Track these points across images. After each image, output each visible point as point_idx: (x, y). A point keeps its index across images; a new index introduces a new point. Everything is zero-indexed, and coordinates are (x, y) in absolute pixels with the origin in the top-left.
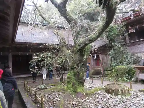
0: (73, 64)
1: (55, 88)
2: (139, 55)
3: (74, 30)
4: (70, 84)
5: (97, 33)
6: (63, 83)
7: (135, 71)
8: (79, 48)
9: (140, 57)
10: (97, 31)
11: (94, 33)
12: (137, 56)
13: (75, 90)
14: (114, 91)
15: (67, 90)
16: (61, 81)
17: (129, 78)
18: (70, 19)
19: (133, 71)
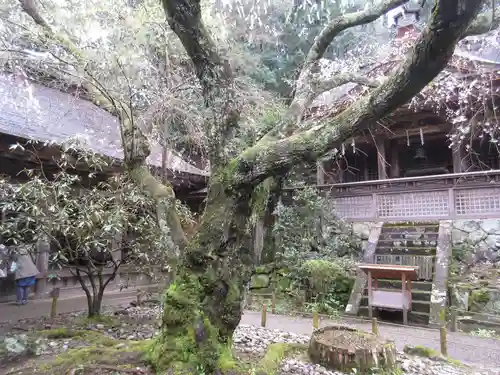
0: (203, 244)
1: (92, 353)
2: (358, 228)
3: (218, 100)
4: (185, 333)
5: (333, 129)
6: (101, 321)
7: (353, 281)
8: (237, 177)
9: (359, 235)
10: (332, 124)
11: (316, 128)
12: (352, 232)
13: (211, 361)
14: (356, 360)
15: (167, 363)
16: (91, 315)
17: (337, 303)
18: (211, 52)
19: (346, 279)
